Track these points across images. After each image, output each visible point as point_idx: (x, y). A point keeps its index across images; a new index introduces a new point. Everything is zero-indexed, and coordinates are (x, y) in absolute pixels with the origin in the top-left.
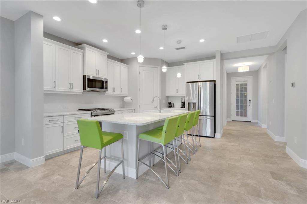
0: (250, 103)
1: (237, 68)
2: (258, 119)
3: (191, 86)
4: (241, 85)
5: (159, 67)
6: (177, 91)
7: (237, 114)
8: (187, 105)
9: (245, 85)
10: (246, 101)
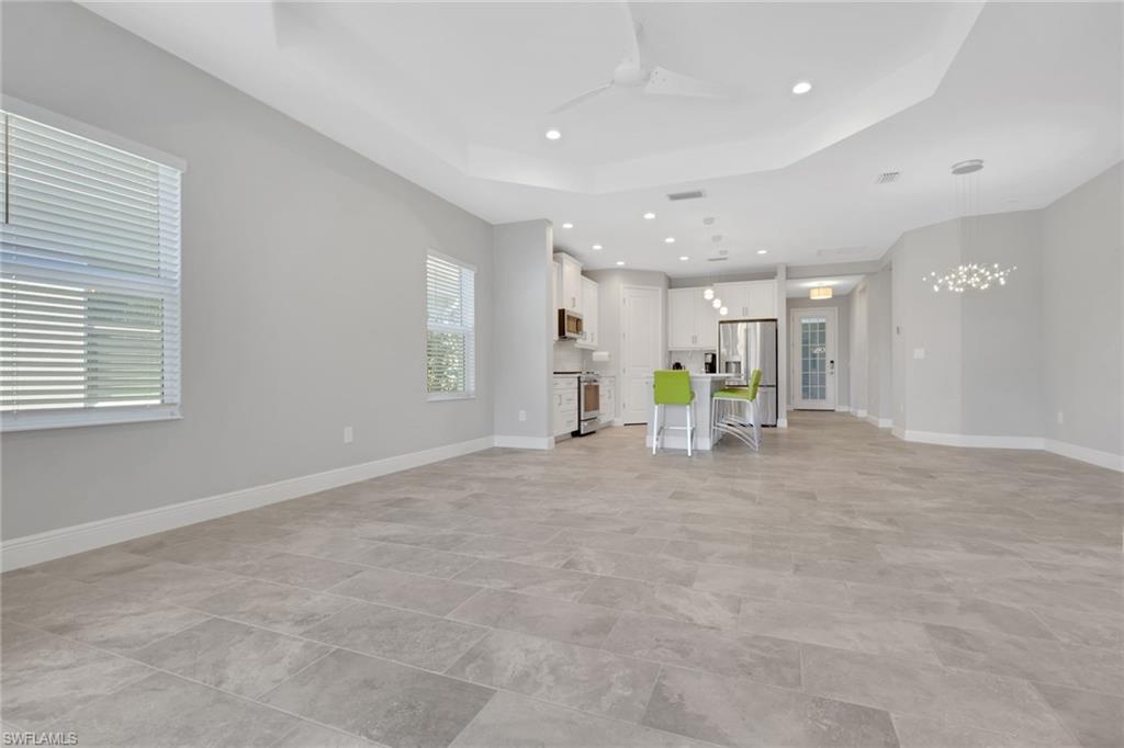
0: (832, 368)
1: (809, 290)
2: (849, 405)
3: (730, 329)
4: (814, 325)
5: (660, 290)
6: (695, 339)
7: (806, 393)
8: (723, 367)
9: (822, 326)
10: (823, 363)
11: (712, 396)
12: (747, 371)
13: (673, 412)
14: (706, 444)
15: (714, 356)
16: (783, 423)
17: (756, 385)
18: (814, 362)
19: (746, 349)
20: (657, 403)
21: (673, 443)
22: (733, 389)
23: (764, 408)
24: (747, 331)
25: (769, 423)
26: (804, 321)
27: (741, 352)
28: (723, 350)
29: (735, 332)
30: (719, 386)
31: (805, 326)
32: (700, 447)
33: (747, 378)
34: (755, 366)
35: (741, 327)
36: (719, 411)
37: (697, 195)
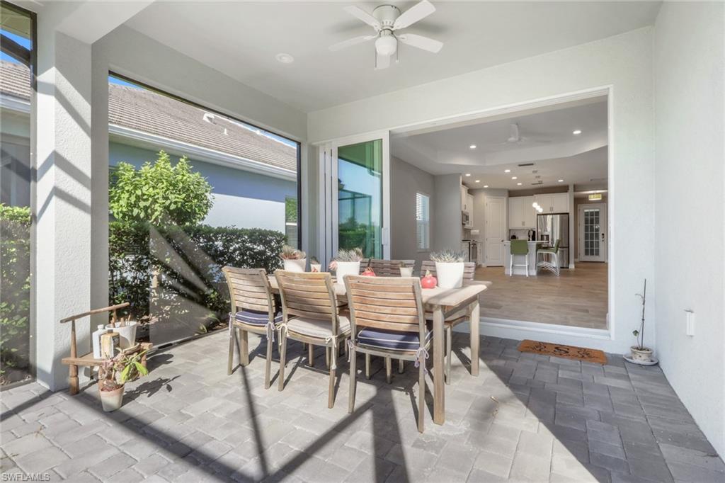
0: (603, 238)
1: (588, 195)
3: (543, 218)
4: (592, 214)
5: (505, 199)
6: (523, 223)
7: (587, 253)
8: (540, 237)
9: (597, 213)
10: (597, 236)
11: (537, 251)
12: (552, 240)
13: (519, 258)
14: (534, 273)
15: (534, 232)
16: (572, 266)
17: (558, 246)
18: (592, 235)
19: (552, 228)
20: (512, 253)
21: (519, 272)
22: (547, 248)
23: (561, 258)
24: (552, 219)
25: (565, 266)
26: (586, 211)
27: (549, 229)
28: (539, 230)
29: (545, 220)
30: (539, 247)
31: (586, 214)
32: (531, 274)
33: (552, 243)
34: (557, 237)
35: (549, 217)
36: (540, 258)
37: (532, 164)
